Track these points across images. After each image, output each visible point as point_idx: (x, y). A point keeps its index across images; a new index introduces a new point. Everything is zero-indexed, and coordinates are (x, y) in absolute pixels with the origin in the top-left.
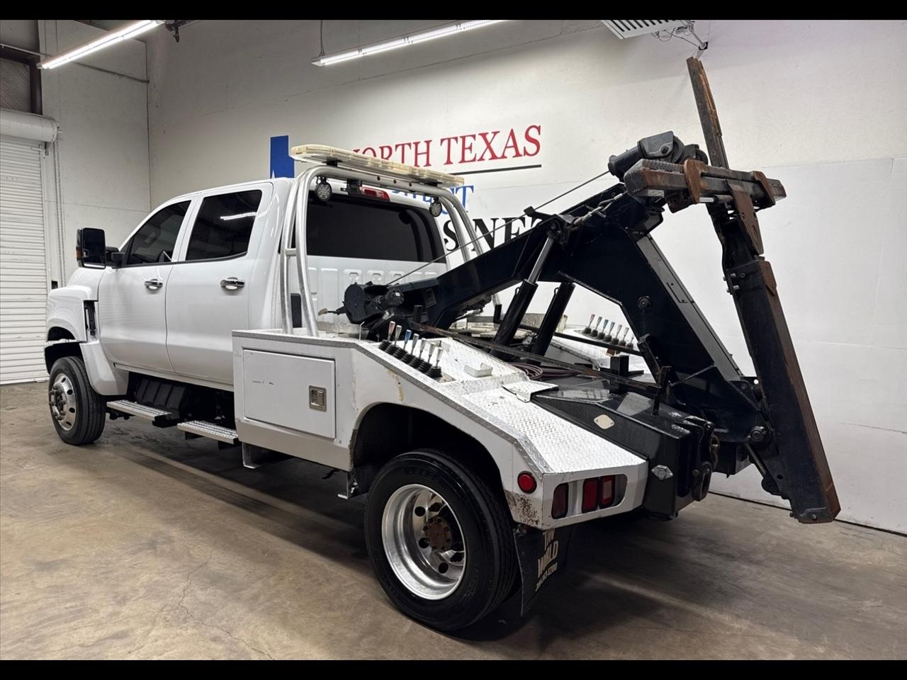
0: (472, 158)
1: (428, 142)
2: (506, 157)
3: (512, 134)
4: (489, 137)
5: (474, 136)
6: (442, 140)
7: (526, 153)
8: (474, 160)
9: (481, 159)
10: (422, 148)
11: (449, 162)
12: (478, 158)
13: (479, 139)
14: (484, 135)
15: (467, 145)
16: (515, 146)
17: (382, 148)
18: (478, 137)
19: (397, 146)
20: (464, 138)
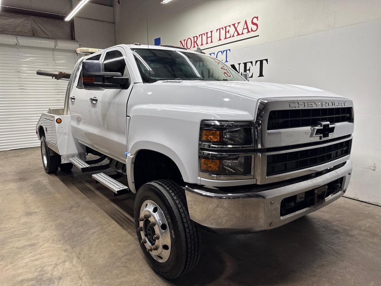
1: (211, 32)
2: (244, 34)
3: (246, 22)
4: (236, 25)
5: (230, 26)
6: (217, 30)
7: (252, 30)
8: (230, 37)
9: (233, 36)
10: (209, 35)
11: (220, 40)
12: (232, 36)
13: (232, 27)
14: (234, 25)
15: (227, 31)
16: (247, 28)
17: (194, 37)
19: (199, 35)
20: (226, 27)
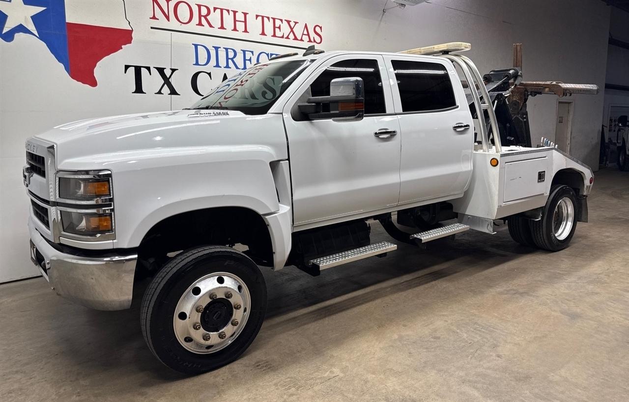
0: (281, 35)
1: (245, 14)
2: (303, 41)
3: (306, 26)
4: (292, 24)
5: (281, 20)
7: (315, 41)
8: (282, 37)
9: (287, 38)
10: (240, 16)
11: (263, 34)
12: (285, 36)
13: (285, 23)
14: (288, 22)
15: (277, 25)
16: (308, 35)
17: (199, 6)
18: (284, 21)
19: (215, 9)
20: (274, 19)
